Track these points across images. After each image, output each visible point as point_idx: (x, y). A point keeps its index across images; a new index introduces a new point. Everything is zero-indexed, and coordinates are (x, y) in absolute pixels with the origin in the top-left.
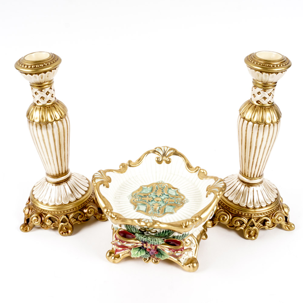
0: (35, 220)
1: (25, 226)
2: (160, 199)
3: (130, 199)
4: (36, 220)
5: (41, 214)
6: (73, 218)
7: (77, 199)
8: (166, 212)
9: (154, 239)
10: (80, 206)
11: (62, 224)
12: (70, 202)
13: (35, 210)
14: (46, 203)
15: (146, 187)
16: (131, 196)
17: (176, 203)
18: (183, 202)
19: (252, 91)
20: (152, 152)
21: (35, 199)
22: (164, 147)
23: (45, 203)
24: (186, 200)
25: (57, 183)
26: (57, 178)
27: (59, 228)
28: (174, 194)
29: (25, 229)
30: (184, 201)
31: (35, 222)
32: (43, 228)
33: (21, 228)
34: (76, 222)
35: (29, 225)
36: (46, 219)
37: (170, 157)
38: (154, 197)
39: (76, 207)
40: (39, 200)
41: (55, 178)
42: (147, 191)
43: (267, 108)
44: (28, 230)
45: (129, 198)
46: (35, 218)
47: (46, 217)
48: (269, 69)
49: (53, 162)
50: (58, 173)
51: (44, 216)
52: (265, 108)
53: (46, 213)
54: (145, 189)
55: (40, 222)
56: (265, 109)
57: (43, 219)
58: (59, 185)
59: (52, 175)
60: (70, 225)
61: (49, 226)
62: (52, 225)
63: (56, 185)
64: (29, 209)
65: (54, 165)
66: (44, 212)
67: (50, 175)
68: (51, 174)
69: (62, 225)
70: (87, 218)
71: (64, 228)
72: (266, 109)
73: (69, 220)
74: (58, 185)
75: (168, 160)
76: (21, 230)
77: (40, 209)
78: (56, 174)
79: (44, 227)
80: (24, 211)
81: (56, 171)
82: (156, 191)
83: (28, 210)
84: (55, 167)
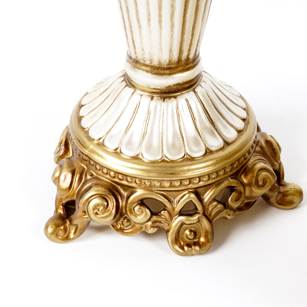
0: (96, 207)
1: (62, 225)
4: (101, 208)
5: (114, 187)
6: (214, 200)
7: (227, 144)
10: (234, 163)
11: (182, 218)
12: (208, 152)
13: (92, 175)
14: (133, 154)
21: (93, 140)
23: (128, 153)
25: (165, 93)
26: (170, 74)
27: (171, 231)
29: (61, 233)
31: (97, 214)
32: (117, 230)
33: (50, 230)
34: (224, 214)
35: (75, 222)
36: (132, 203)
39: (224, 169)
40: (106, 143)
41: (162, 74)
44: (72, 236)
46: (96, 201)
47: (132, 197)
49: (172, 15)
50: (175, 57)
51: (125, 194)
53: (134, 185)
55: (114, 211)
57: (122, 203)
58: (173, 99)
59: (155, 63)
60: (205, 223)
61: (137, 226)
62: (149, 223)
63: (164, 99)
64: (73, 173)
65: (172, 26)
66: (125, 182)
67: (147, 66)
68: (151, 61)
69: (183, 224)
70: (246, 201)
71: (187, 232)
73: (204, 207)
74: (170, 98)
76: (49, 237)
77: (112, 173)
78: (170, 62)
79: (121, 229)
80: (57, 180)
81: (171, 51)
83: (69, 176)
84: (172, 35)
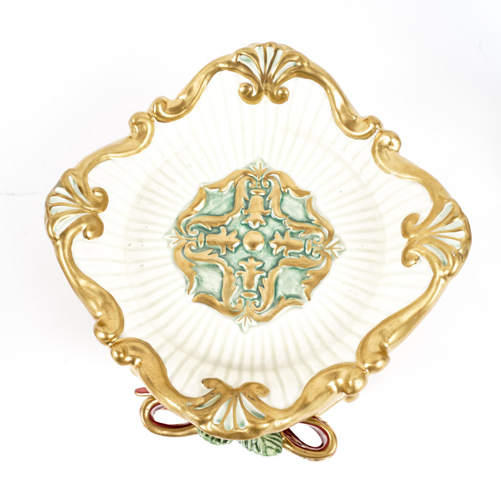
2: (259, 238)
3: (172, 246)
8: (280, 293)
9: (254, 442)
15: (215, 191)
16: (174, 232)
17: (308, 252)
18: (329, 252)
20: (226, 66)
22: (264, 45)
24: (338, 242)
28: (299, 215)
30: (331, 248)
37: (284, 85)
38: (243, 230)
42: (219, 206)
45: (169, 242)
54: (214, 195)
75: (280, 92)
82: (247, 201)
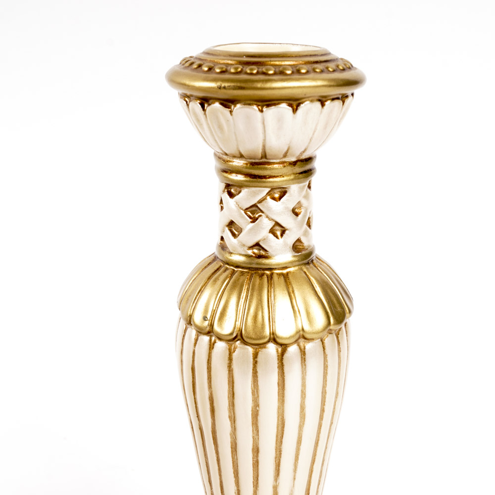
19: (222, 208)
43: (279, 275)
48: (259, 85)
52: (272, 274)
56: (270, 278)
72: (275, 277)
